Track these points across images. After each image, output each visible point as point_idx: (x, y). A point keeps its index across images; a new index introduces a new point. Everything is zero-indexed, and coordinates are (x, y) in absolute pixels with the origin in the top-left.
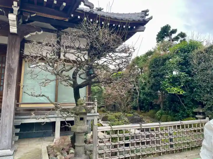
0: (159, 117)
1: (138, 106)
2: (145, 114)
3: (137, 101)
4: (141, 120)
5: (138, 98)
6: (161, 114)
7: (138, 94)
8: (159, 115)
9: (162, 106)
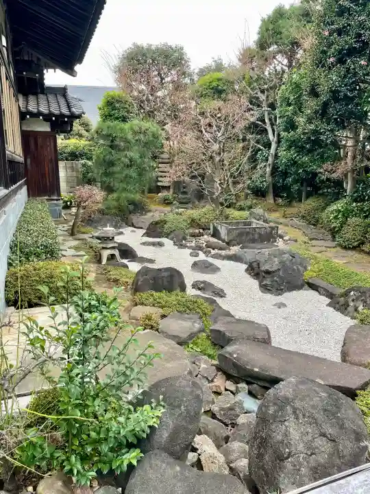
0: (336, 224)
1: (268, 187)
2: (290, 210)
3: (268, 170)
4: (271, 233)
5: (270, 159)
6: (346, 214)
7: (274, 146)
8: (336, 218)
9: (348, 186)
